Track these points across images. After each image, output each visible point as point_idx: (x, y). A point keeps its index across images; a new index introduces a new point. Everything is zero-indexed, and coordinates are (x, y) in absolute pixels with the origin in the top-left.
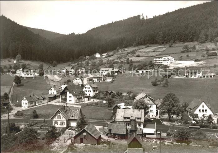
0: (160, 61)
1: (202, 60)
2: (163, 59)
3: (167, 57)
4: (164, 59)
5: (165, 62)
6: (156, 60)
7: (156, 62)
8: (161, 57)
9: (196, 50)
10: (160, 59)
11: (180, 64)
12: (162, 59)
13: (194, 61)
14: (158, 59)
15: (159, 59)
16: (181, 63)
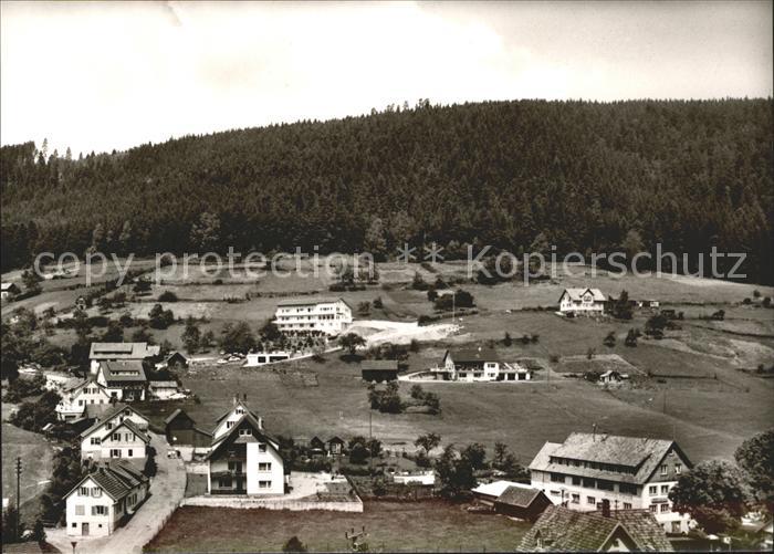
0: (305, 321)
1: (439, 318)
2: (317, 310)
3: (334, 306)
4: (324, 313)
5: (326, 322)
6: (286, 314)
7: (285, 322)
8: (310, 305)
9: (380, 285)
10: (305, 312)
11: (378, 331)
12: (311, 313)
13: (416, 324)
14: (293, 312)
15: (301, 313)
16: (379, 328)
